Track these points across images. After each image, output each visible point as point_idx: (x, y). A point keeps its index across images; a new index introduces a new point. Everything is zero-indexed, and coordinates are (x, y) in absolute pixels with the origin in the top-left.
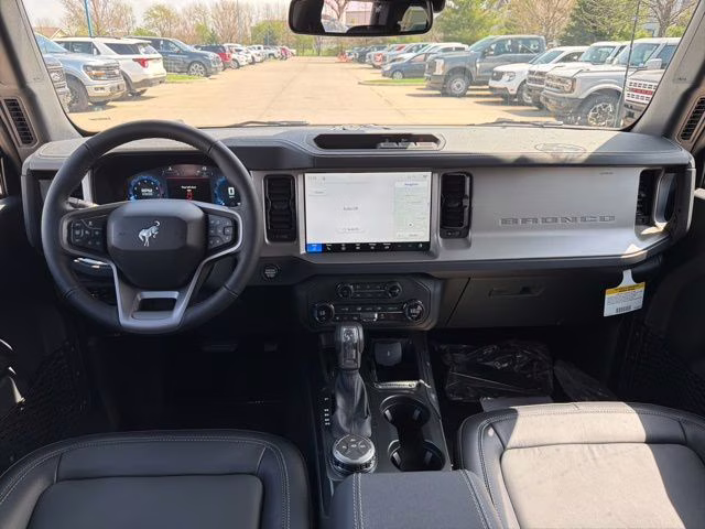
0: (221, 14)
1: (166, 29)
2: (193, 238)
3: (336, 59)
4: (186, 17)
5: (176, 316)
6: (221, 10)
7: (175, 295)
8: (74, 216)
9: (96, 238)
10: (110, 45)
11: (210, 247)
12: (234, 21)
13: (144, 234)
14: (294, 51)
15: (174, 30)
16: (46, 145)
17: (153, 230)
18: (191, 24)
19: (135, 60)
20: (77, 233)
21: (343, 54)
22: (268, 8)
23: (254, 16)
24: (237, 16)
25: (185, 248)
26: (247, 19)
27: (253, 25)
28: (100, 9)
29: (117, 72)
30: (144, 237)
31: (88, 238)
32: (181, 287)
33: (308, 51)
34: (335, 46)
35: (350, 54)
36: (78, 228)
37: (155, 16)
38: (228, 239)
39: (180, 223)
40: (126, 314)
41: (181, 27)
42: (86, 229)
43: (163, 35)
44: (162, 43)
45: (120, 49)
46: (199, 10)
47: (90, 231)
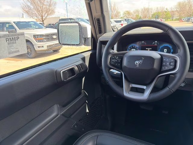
0: (143, 11)
1: (128, 17)
2: (156, 66)
3: (178, 21)
4: (133, 13)
5: (146, 96)
6: (144, 10)
7: (145, 87)
8: (112, 55)
9: (119, 62)
10: (115, 21)
11: (162, 70)
12: (147, 13)
13: (137, 62)
14: (164, 20)
15: (130, 17)
16: (105, 34)
17: (141, 61)
18: (135, 15)
19: (120, 24)
20: (113, 60)
21: (181, 19)
22: (157, 8)
23: (153, 11)
24: (148, 11)
25: (153, 69)
26: (151, 12)
27: (152, 14)
28: (113, 14)
29: (115, 27)
30: (137, 64)
31: (116, 62)
32: (147, 85)
33: (169, 20)
34: (179, 17)
35: (183, 19)
36: (114, 59)
37: (126, 14)
38: (171, 67)
39: (152, 59)
40: (126, 92)
41: (132, 16)
42: (116, 59)
43: (127, 18)
44: (127, 20)
45: (117, 22)
46: (138, 11)
47: (117, 60)
